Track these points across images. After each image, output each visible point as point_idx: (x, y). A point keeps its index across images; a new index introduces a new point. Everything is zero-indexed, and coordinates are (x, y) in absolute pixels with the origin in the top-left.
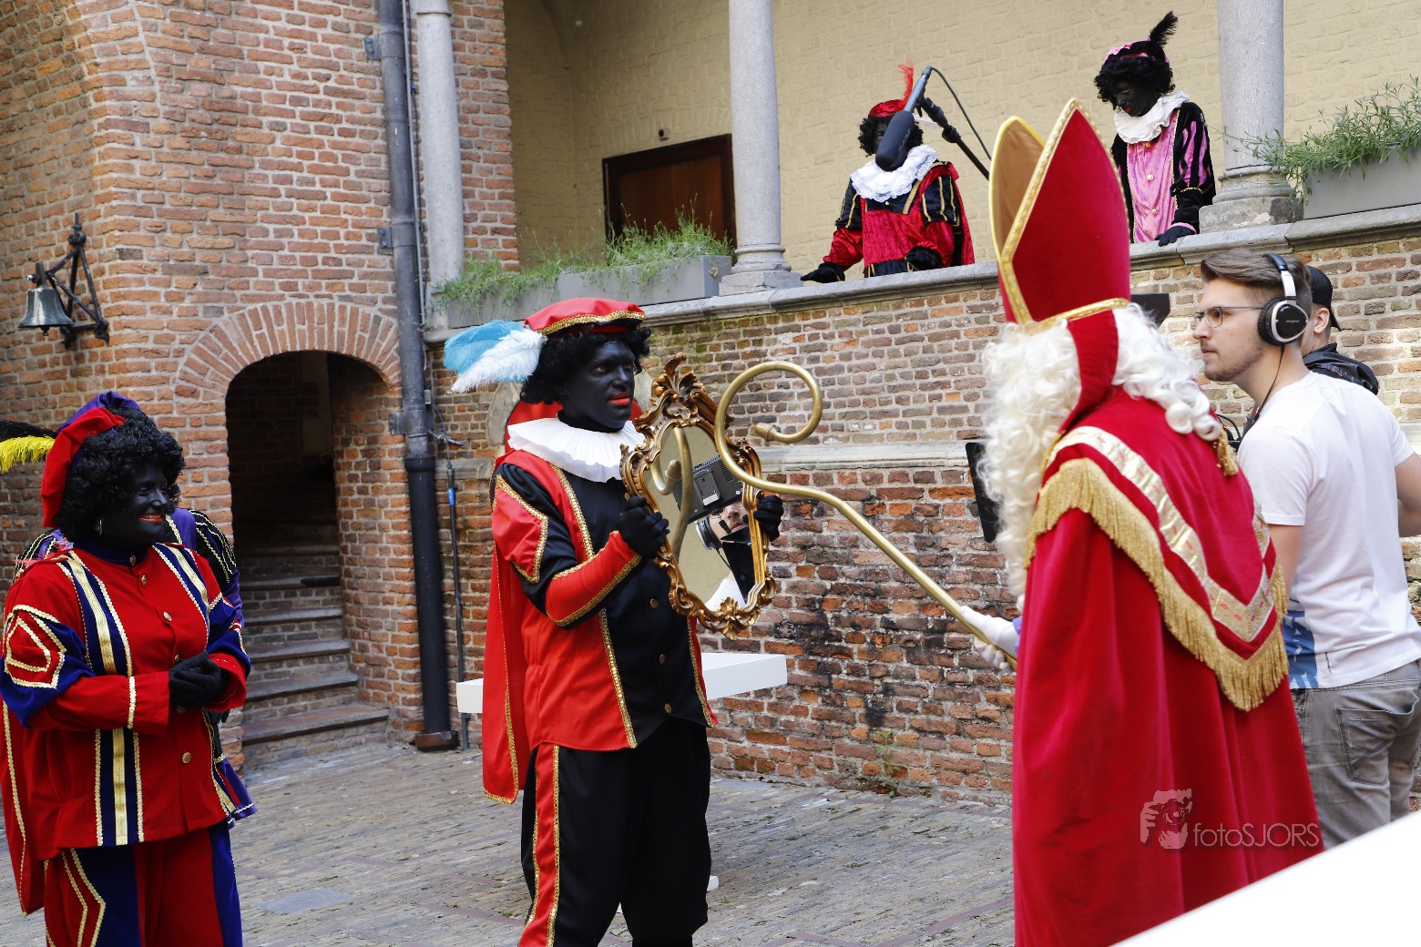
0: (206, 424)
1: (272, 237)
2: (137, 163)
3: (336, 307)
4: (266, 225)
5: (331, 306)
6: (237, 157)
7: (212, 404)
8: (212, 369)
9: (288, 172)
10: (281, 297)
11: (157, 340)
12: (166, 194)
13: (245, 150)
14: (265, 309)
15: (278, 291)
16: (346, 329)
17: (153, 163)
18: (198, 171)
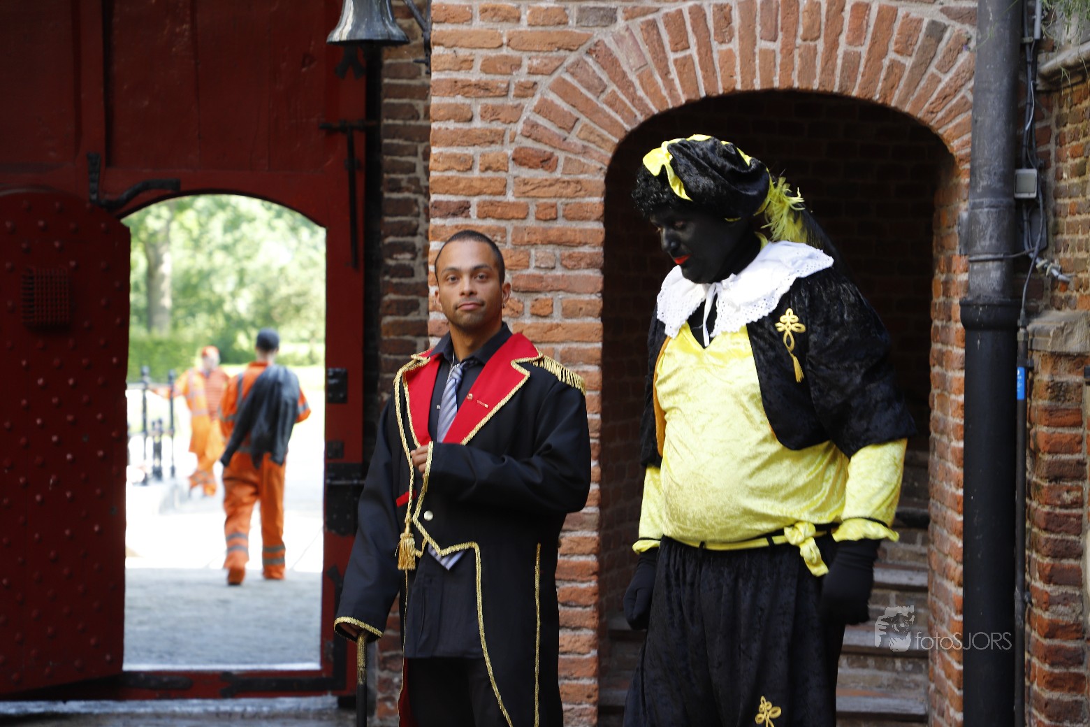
0: (566, 217)
3: (847, 8)
5: (838, 8)
7: (578, 182)
8: (584, 119)
11: (488, 67)
14: (698, 15)
16: (864, 50)
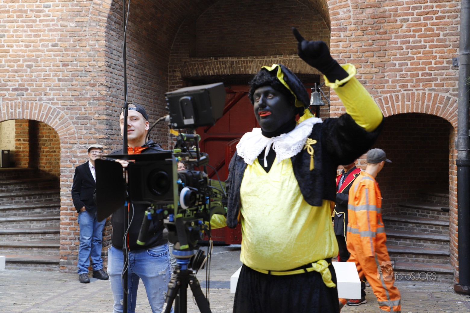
1: (397, 66)
2: (341, 44)
3: (427, 94)
4: (395, 62)
5: (424, 94)
6: (384, 35)
9: (408, 39)
10: (400, 91)
12: (352, 54)
13: (388, 32)
14: (391, 97)
15: (398, 88)
16: (431, 103)
17: (347, 42)
18: (366, 43)
